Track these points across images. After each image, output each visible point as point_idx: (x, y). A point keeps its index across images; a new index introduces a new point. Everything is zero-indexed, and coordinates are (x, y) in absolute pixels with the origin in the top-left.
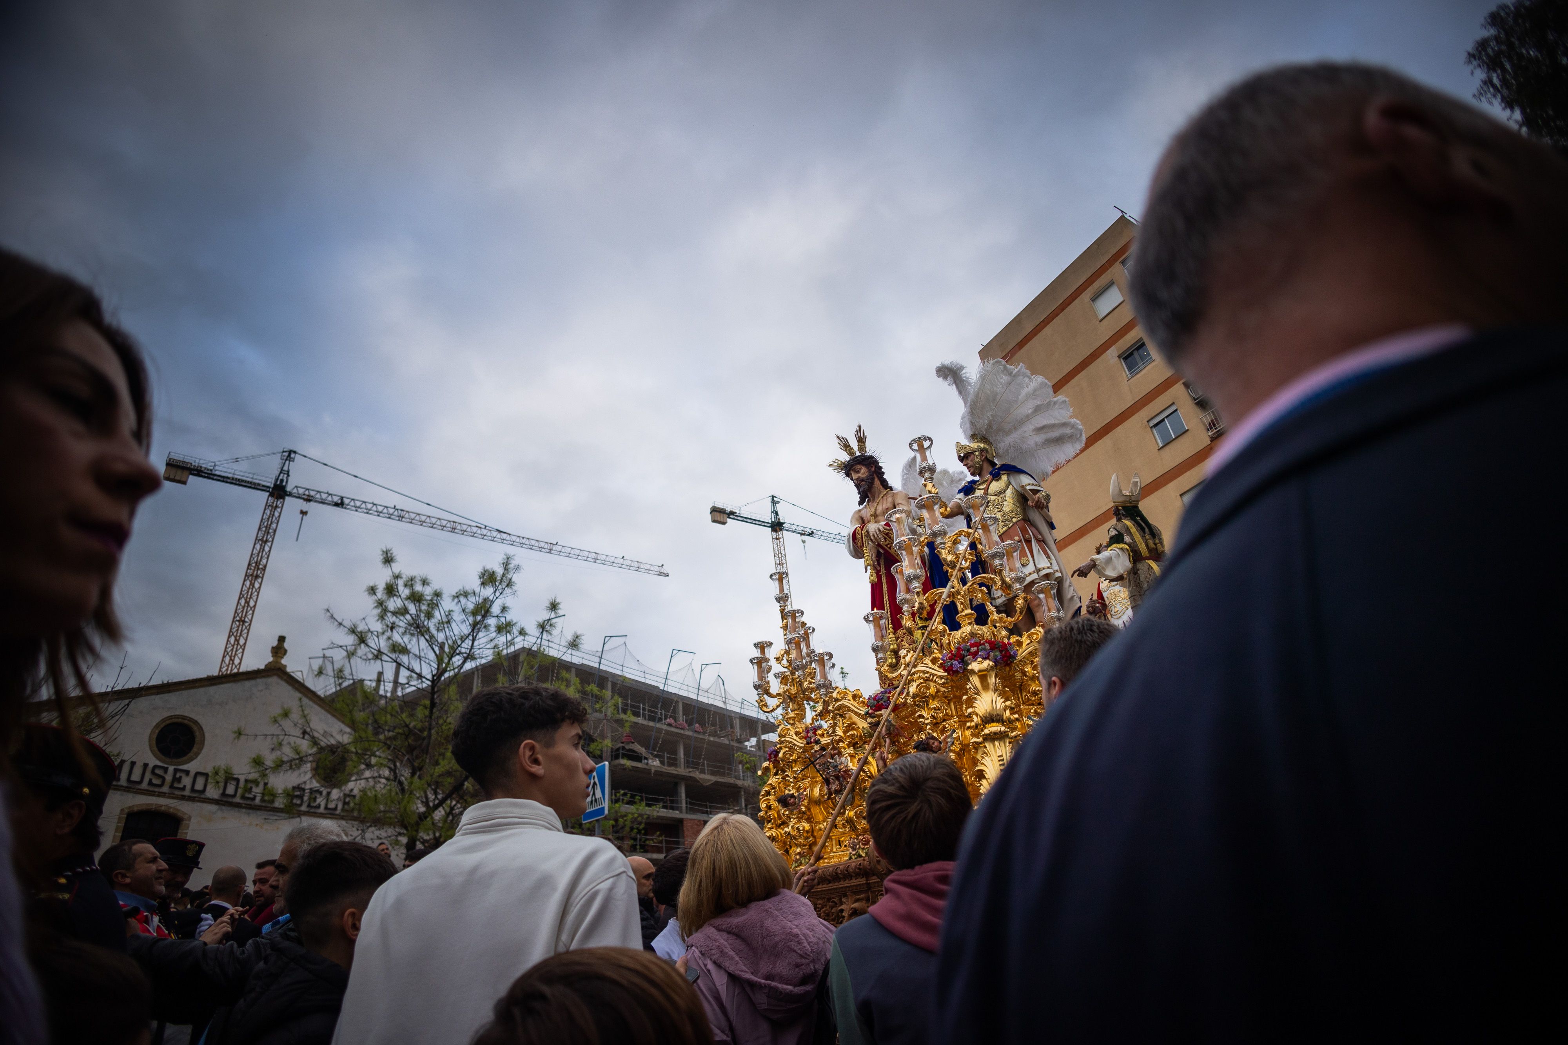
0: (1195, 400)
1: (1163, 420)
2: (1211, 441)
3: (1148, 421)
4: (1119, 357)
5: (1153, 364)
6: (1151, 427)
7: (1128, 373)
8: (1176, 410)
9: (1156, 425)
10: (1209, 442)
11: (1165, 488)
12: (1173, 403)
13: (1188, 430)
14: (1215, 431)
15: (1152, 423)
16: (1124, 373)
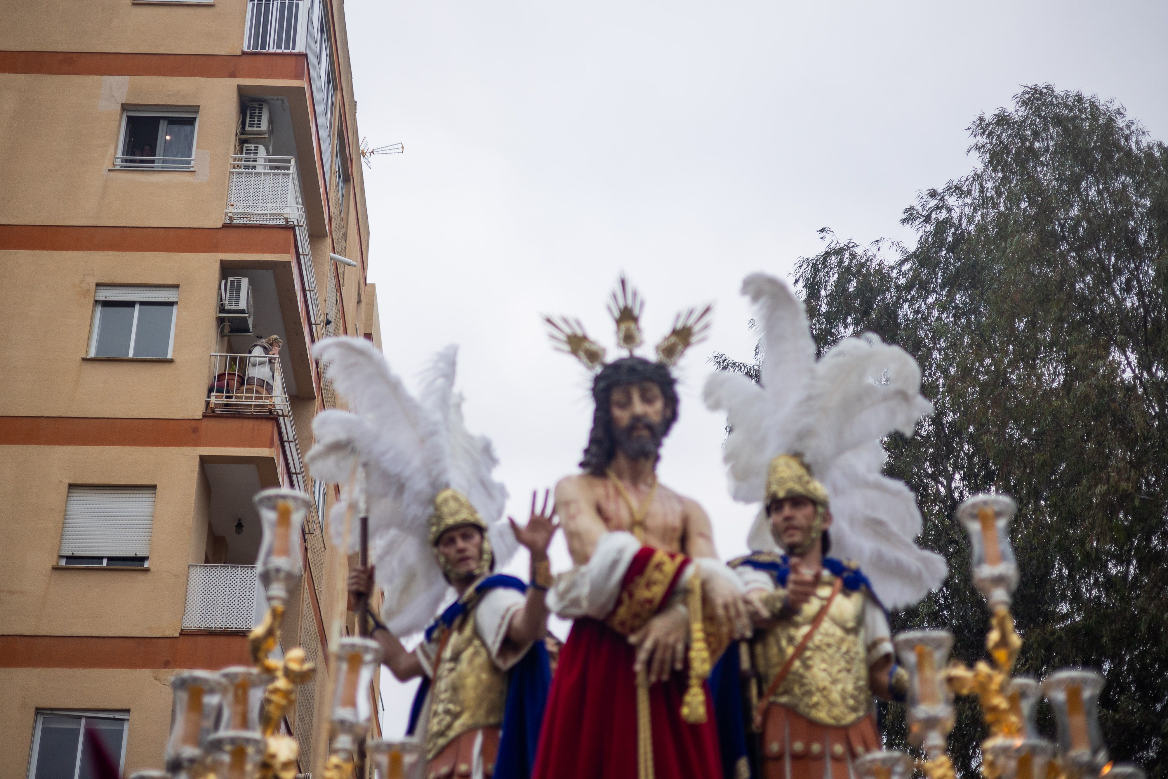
0: (222, 309)
1: (131, 304)
2: (205, 416)
3: (98, 285)
4: (125, 107)
5: (186, 178)
6: (96, 302)
7: (119, 154)
8: (171, 304)
9: (107, 304)
10: (199, 415)
11: (47, 448)
12: (177, 286)
13: (171, 361)
14: (224, 401)
15: (106, 294)
16: (112, 148)
